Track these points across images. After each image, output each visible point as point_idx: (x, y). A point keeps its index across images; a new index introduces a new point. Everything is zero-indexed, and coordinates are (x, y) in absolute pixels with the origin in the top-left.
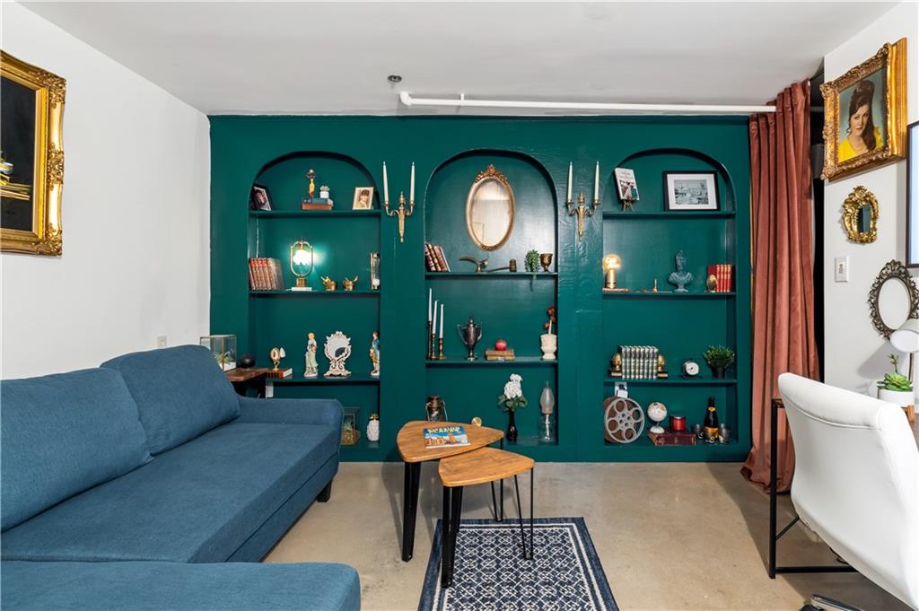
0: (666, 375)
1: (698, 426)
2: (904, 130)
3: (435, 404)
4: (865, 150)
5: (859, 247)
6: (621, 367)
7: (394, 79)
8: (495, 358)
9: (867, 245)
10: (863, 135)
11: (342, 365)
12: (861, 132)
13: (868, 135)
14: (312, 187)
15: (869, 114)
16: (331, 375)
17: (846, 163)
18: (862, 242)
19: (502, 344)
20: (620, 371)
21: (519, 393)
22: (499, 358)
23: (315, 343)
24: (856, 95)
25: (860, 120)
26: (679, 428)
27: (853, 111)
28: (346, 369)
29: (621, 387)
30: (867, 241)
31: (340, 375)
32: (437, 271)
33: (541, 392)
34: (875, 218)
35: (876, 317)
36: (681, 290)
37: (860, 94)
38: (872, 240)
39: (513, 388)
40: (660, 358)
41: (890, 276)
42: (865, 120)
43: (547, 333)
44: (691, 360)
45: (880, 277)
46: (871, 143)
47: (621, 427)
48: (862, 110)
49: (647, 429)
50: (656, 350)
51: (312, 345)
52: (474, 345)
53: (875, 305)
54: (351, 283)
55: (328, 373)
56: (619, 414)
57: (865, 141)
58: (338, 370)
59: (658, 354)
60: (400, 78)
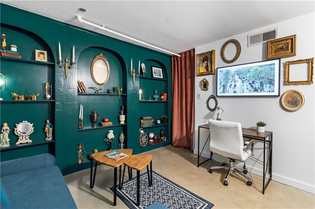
0: (154, 124)
1: (159, 137)
2: (216, 68)
3: (80, 147)
4: (206, 71)
5: (204, 91)
6: (143, 123)
7: (82, 10)
8: (106, 125)
9: (206, 91)
10: (206, 68)
11: (27, 137)
12: (205, 67)
13: (207, 67)
14: (4, 44)
15: (207, 63)
16: (21, 144)
17: (202, 73)
18: (205, 90)
19: (107, 120)
20: (143, 125)
21: (114, 136)
22: (107, 125)
23: (8, 128)
24: (204, 59)
25: (205, 64)
26: (156, 139)
27: (203, 62)
28: (30, 138)
29: (141, 130)
30: (206, 90)
31: (27, 143)
32: (82, 92)
33: (120, 135)
34: (208, 85)
35: (208, 107)
36: (156, 100)
37: (205, 59)
38: (207, 90)
39: (111, 135)
40: (152, 120)
41: (211, 98)
42: (206, 64)
43: (122, 115)
44: (158, 120)
45: (209, 98)
46: (208, 70)
47: (144, 142)
48: (206, 62)
49: (149, 141)
50: (151, 118)
51: (6, 130)
52: (96, 121)
53: (208, 104)
54: (35, 96)
55: (18, 143)
56: (143, 138)
57: (206, 69)
58: (24, 140)
59: (152, 118)
60: (85, 11)
